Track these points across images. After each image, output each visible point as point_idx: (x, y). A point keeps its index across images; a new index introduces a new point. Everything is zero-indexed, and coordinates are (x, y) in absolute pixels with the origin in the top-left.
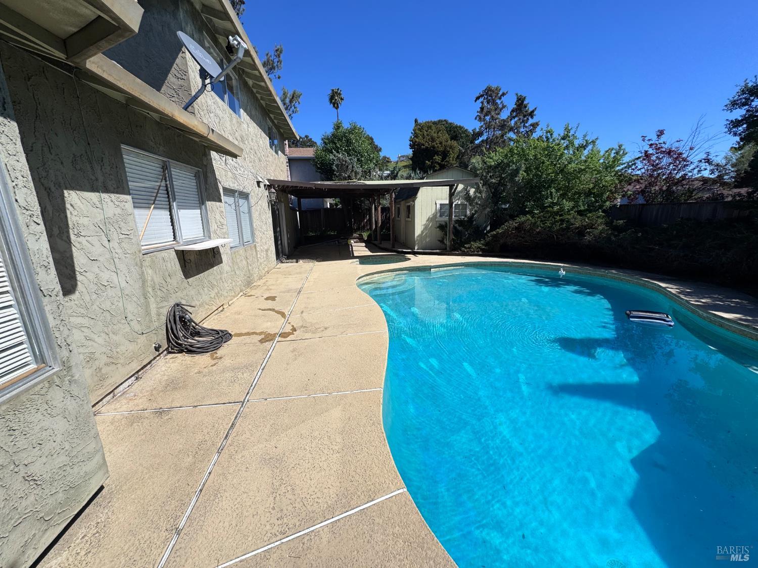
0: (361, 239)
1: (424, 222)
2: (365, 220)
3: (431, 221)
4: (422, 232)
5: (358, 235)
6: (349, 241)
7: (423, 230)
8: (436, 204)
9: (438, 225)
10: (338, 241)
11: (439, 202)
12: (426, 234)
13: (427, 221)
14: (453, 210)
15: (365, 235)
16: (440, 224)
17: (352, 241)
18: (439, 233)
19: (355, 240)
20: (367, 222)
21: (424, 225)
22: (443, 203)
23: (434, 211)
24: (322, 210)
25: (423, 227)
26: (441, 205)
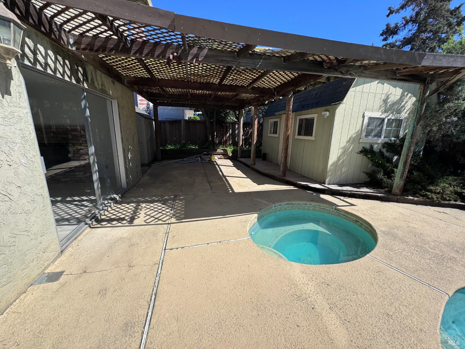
0: (225, 155)
1: (343, 144)
2: (228, 135)
3: (353, 142)
4: (339, 159)
5: (222, 151)
6: (213, 157)
7: (340, 156)
8: (364, 117)
9: (360, 149)
10: (200, 157)
11: (368, 114)
12: (343, 161)
13: (347, 142)
14: (385, 127)
15: (230, 150)
16: (363, 148)
17: (216, 158)
18: (360, 161)
19: (219, 156)
20: (229, 136)
21: (342, 148)
22: (373, 116)
23: (359, 127)
24: (182, 122)
25: (340, 151)
26: (370, 118)
